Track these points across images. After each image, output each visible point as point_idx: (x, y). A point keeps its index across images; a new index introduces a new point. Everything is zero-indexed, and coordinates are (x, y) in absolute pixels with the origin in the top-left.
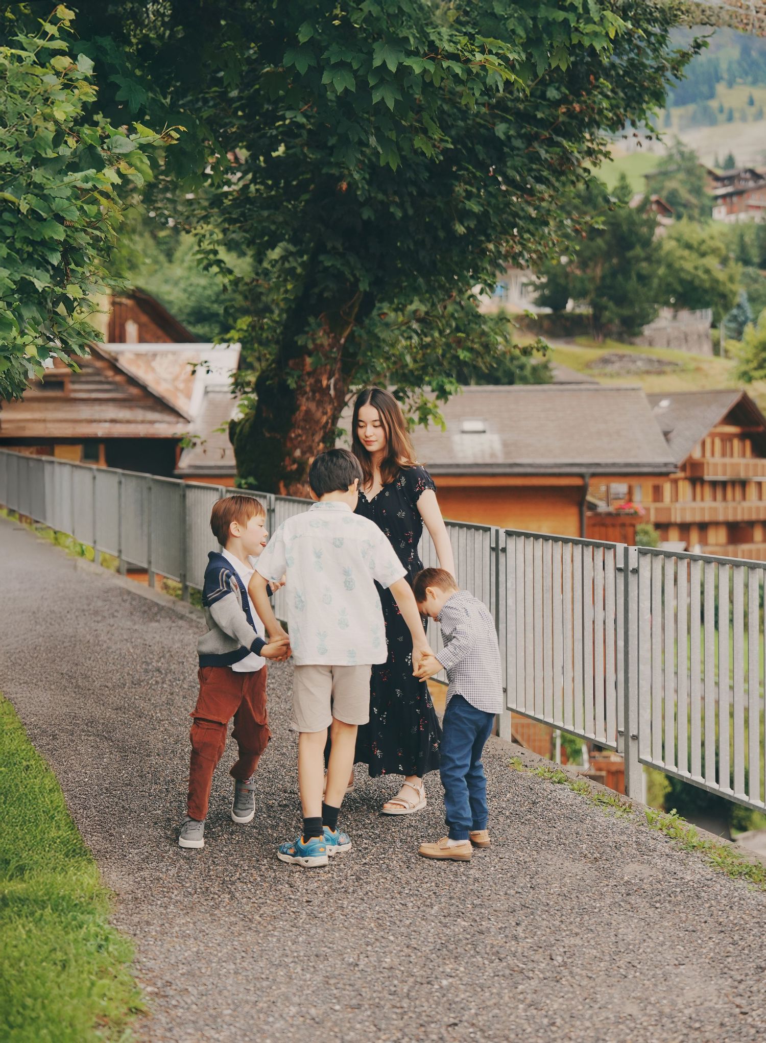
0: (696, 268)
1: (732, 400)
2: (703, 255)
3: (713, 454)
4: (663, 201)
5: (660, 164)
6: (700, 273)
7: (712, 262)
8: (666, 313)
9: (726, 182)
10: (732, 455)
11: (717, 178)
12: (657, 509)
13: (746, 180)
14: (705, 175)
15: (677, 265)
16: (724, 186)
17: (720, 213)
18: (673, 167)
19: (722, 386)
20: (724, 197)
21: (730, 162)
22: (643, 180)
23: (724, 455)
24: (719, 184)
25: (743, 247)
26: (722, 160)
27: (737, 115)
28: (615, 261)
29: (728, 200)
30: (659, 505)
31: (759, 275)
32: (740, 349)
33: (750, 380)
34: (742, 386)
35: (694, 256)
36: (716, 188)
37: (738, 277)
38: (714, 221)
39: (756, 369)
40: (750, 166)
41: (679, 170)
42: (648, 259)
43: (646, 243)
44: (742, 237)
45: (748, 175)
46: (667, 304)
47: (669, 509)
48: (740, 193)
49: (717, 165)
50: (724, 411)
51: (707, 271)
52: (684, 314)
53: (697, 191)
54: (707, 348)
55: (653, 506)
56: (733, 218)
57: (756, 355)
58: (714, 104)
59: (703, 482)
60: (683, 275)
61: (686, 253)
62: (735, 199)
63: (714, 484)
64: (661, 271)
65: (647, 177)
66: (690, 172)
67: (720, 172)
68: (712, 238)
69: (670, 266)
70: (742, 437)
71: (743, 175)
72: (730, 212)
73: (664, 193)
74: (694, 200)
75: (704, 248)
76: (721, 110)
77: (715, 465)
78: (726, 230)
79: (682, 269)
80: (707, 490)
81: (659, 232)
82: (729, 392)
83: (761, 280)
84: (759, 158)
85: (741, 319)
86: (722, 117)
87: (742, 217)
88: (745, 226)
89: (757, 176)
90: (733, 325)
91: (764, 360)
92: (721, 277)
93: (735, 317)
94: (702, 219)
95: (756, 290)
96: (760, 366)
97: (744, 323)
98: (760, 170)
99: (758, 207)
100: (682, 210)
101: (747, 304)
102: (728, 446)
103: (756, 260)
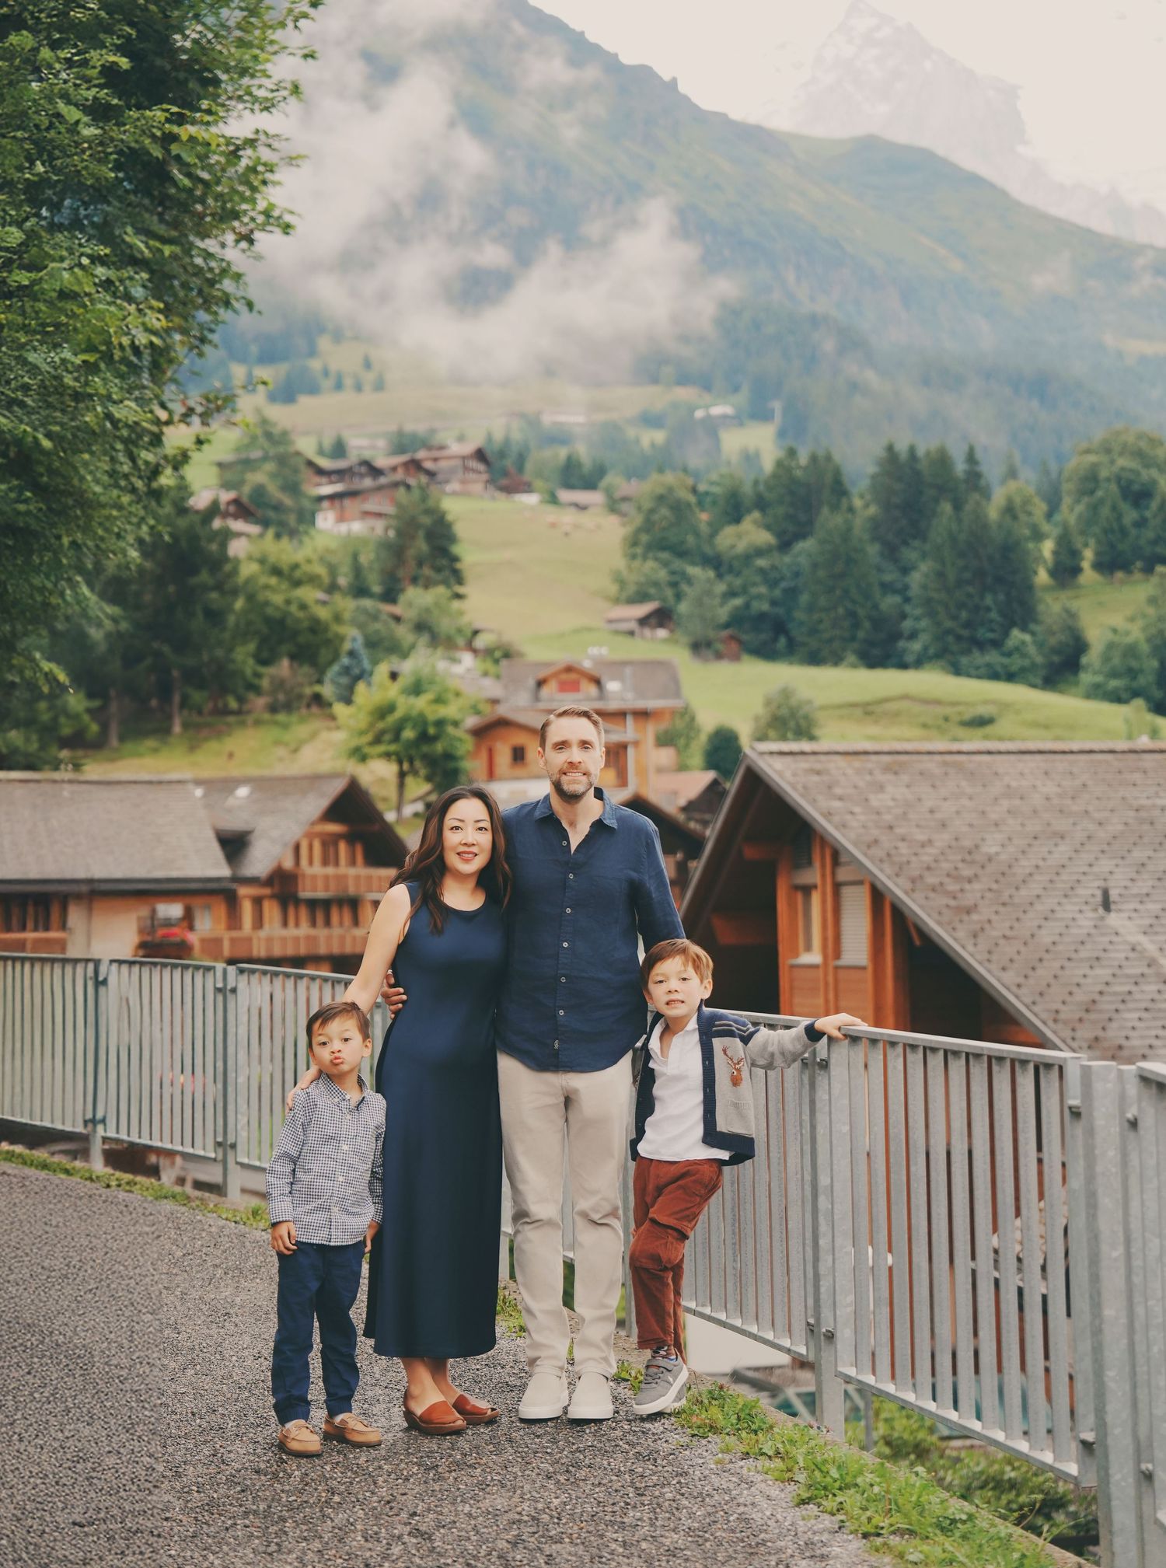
0: (288, 602)
1: (337, 787)
2: (297, 583)
3: (311, 862)
4: (245, 500)
5: (238, 450)
6: (293, 609)
7: (309, 594)
9: (334, 478)
10: (337, 864)
11: (320, 472)
12: (233, 940)
13: (362, 476)
14: (303, 468)
15: (261, 597)
16: (331, 483)
17: (326, 520)
18: (256, 454)
19: (325, 767)
20: (332, 498)
21: (339, 449)
22: (215, 470)
23: (325, 862)
24: (324, 480)
26: (328, 442)
27: (348, 382)
28: (171, 589)
29: (337, 503)
30: (235, 934)
31: (379, 611)
32: (352, 716)
33: (363, 758)
34: (353, 767)
35: (284, 586)
36: (319, 485)
37: (347, 616)
38: (320, 532)
39: (372, 744)
40: (367, 454)
41: (266, 458)
42: (219, 587)
43: (219, 563)
44: (355, 556)
45: (363, 469)
47: (249, 940)
48: (352, 494)
49: (321, 452)
50: (324, 803)
51: (303, 607)
53: (293, 488)
55: (227, 936)
56: (343, 528)
57: (371, 725)
58: (315, 365)
59: (297, 902)
60: (269, 611)
61: (273, 581)
62: (347, 502)
63: (313, 904)
64: (239, 604)
65: (220, 465)
66: (282, 460)
67: (324, 463)
68: (309, 561)
69: (251, 598)
70: (351, 838)
71: (356, 469)
72: (341, 519)
73: (246, 490)
74: (288, 501)
75: (298, 574)
76: (326, 373)
77: (314, 877)
78: (333, 545)
79: (267, 603)
80: (304, 913)
81: (237, 548)
82: (333, 776)
83: (384, 617)
84: (381, 443)
85: (356, 671)
86: (327, 384)
87: (357, 527)
88: (364, 541)
89: (375, 472)
90: (344, 680)
91: (382, 733)
92: (323, 613)
93: (346, 670)
94: (301, 528)
95: (377, 632)
96: (377, 740)
97: (358, 678)
98: (382, 462)
99: (379, 515)
100: (271, 514)
101: (363, 653)
102: (332, 850)
103: (377, 589)
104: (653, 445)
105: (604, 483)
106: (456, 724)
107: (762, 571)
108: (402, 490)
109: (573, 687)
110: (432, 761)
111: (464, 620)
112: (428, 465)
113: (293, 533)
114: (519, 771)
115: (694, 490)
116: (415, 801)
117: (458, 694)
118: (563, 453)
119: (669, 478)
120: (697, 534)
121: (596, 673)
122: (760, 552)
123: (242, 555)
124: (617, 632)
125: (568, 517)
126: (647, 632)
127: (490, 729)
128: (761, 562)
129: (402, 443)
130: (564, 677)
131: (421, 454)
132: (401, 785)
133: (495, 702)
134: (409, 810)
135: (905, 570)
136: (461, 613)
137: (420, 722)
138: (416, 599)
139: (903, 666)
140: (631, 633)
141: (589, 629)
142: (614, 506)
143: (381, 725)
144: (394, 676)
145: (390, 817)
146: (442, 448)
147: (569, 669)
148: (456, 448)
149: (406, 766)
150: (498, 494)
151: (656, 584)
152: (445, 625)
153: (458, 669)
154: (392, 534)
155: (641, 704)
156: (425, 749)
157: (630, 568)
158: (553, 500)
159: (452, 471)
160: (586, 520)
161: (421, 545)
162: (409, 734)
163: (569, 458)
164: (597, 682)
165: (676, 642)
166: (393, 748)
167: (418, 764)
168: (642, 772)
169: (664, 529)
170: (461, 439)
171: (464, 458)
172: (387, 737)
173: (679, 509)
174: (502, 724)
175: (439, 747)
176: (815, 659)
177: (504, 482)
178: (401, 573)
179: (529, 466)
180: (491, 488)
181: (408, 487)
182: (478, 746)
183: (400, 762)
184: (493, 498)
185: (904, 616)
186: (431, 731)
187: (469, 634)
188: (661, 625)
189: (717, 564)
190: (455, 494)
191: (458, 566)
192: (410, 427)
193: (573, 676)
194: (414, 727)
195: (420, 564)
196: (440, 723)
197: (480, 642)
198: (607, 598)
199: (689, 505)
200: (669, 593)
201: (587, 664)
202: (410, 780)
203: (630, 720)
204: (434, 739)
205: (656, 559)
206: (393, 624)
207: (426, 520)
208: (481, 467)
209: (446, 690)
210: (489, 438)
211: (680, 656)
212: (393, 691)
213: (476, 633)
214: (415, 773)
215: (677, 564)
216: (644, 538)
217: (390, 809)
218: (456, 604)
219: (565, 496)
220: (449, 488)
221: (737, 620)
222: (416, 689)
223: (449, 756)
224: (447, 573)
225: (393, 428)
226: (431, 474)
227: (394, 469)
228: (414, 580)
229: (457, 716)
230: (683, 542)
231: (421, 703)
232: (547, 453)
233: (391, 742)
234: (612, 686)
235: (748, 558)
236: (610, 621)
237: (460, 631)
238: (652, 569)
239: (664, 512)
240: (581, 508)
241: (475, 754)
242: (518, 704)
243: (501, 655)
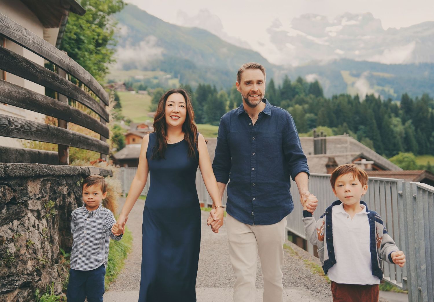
104: (156, 82)
105: (147, 89)
109: (144, 127)
110: (118, 141)
111: (122, 115)
112: (114, 86)
114: (134, 143)
115: (164, 91)
116: (115, 148)
117: (122, 129)
118: (139, 84)
119: (159, 89)
124: (150, 117)
125: (140, 96)
127: (128, 135)
130: (142, 126)
131: (113, 84)
133: (129, 130)
135: (203, 106)
141: (145, 117)
142: (149, 94)
146: (116, 82)
147: (143, 124)
148: (119, 83)
150: (128, 91)
157: (152, 105)
158: (138, 92)
159: (119, 87)
160: (144, 96)
163: (141, 85)
164: (148, 126)
169: (157, 98)
170: (120, 81)
171: (121, 85)
174: (131, 134)
177: (129, 89)
179: (133, 86)
180: (126, 90)
182: (126, 138)
190: (119, 91)
191: (121, 105)
192: (111, 79)
196: (119, 134)
197: (125, 119)
198: (148, 111)
201: (146, 123)
204: (118, 137)
208: (124, 86)
209: (120, 128)
210: (126, 81)
213: (124, 117)
214: (115, 143)
218: (121, 112)
219: (140, 92)
223: (121, 140)
224: (119, 106)
226: (115, 88)
229: (122, 133)
232: (136, 84)
234: (151, 128)
236: (149, 115)
237: (121, 117)
239: (158, 95)
241: (126, 140)
242: (133, 131)
243: (129, 122)
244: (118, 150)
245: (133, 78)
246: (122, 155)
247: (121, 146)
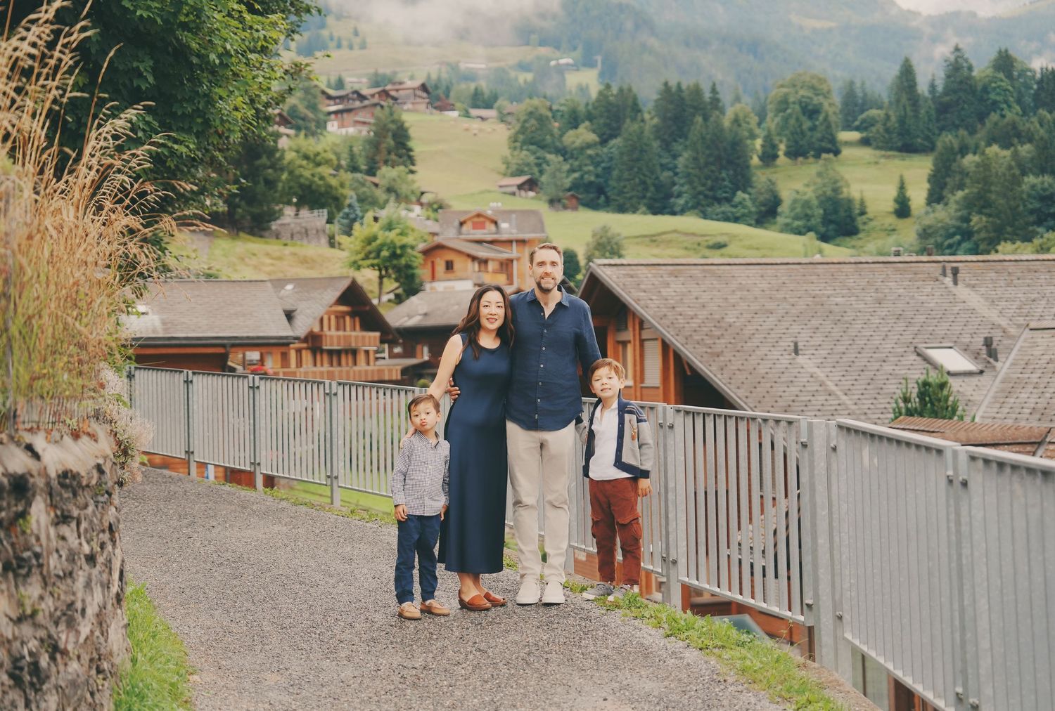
0: (313, 175)
1: (345, 284)
2: (318, 164)
3: (330, 329)
4: (285, 114)
6: (316, 179)
7: (326, 171)
8: (289, 211)
9: (338, 101)
10: (345, 329)
11: (329, 97)
12: (284, 373)
13: (354, 100)
14: (319, 95)
15: (297, 172)
16: (336, 104)
17: (333, 126)
19: (336, 273)
20: (336, 113)
21: (340, 84)
23: (338, 329)
24: (332, 102)
25: (352, 156)
26: (333, 80)
27: (345, 43)
29: (339, 116)
30: (287, 371)
31: (366, 180)
32: (351, 243)
33: (359, 268)
34: (353, 273)
35: (311, 165)
36: (329, 105)
37: (347, 183)
38: (329, 132)
39: (363, 259)
40: (356, 87)
41: (297, 88)
42: (273, 166)
43: (272, 152)
44: (351, 148)
45: (355, 96)
46: (289, 203)
47: (295, 373)
48: (349, 111)
49: (329, 86)
50: (338, 294)
51: (322, 178)
52: (305, 213)
53: (313, 107)
54: (324, 240)
55: (281, 371)
56: (344, 131)
57: (363, 248)
58: (325, 33)
59: (322, 351)
60: (302, 180)
61: (304, 163)
62: (345, 115)
63: (331, 353)
64: (284, 176)
66: (307, 91)
67: (332, 92)
68: (325, 151)
69: (291, 173)
70: (353, 315)
71: (350, 96)
72: (342, 126)
73: (286, 108)
74: (311, 115)
75: (319, 158)
76: (332, 39)
77: (331, 337)
78: (338, 141)
79: (301, 176)
80: (326, 358)
81: (283, 143)
82: (341, 278)
83: (368, 184)
84: (364, 80)
85: (352, 216)
86: (332, 44)
87: (351, 130)
88: (354, 138)
89: (362, 97)
90: (345, 221)
91: (370, 252)
92: (334, 182)
93: (347, 215)
94: (319, 131)
95: (364, 192)
96: (367, 257)
97: (354, 220)
98: (365, 92)
99: (364, 123)
100: (301, 122)
101: (356, 204)
102: (342, 321)
103: (364, 167)
104: (525, 81)
105: (496, 105)
106: (413, 248)
107: (590, 157)
108: (378, 108)
109: (482, 226)
110: (398, 269)
111: (415, 186)
112: (393, 93)
113: (314, 134)
114: (450, 276)
115: (550, 109)
116: (388, 293)
117: (413, 230)
118: (472, 86)
119: (536, 102)
120: (552, 135)
121: (495, 218)
122: (589, 146)
123: (286, 147)
124: (505, 193)
125: (475, 125)
126: (523, 193)
127: (432, 251)
128: (590, 152)
129: (377, 81)
130: (476, 220)
131: (389, 87)
132: (381, 284)
133: (434, 234)
134: (385, 298)
135: (675, 157)
136: (413, 182)
137: (392, 246)
138: (387, 173)
139: (674, 213)
140: (514, 194)
141: (489, 191)
142: (502, 118)
143: (369, 248)
144: (376, 219)
145: (375, 302)
146: (401, 83)
147: (479, 215)
148: (409, 84)
149: (383, 272)
150: (434, 111)
151: (528, 165)
152: (404, 189)
153: (412, 215)
154: (372, 134)
155: (521, 236)
156: (395, 262)
157: (512, 155)
158: (467, 115)
159: (408, 97)
160: (487, 126)
161: (390, 141)
162: (385, 253)
163: (476, 89)
164: (496, 223)
165: (540, 199)
166: (376, 261)
167: (390, 271)
168: (521, 276)
169: (532, 132)
170: (412, 78)
171: (414, 89)
172: (372, 255)
173: (541, 120)
174: (440, 247)
175: (403, 261)
176: (622, 209)
177: (438, 104)
178: (377, 158)
179: (452, 94)
180: (430, 106)
181: (382, 107)
182: (425, 260)
183: (380, 270)
184: (431, 114)
185: (674, 184)
186: (399, 251)
187: (419, 194)
188: (531, 189)
189: (564, 152)
190: (408, 110)
191: (411, 153)
192: (381, 71)
193: (481, 219)
194: (387, 250)
195: (389, 153)
196: (403, 247)
197: (425, 199)
198: (499, 173)
199: (547, 117)
200: (536, 170)
201: (489, 212)
202: (385, 280)
203: (514, 244)
204: (401, 256)
205: (528, 150)
206: (373, 188)
207: (393, 127)
208: (425, 95)
209: (407, 228)
210: (429, 77)
211: (542, 207)
212: (376, 228)
213: (422, 193)
214: (389, 277)
215: (541, 153)
216: (521, 137)
217: (375, 298)
218: (411, 176)
219: (474, 112)
220: (405, 107)
221: (575, 186)
222: (389, 227)
223: (408, 267)
224: (405, 158)
225: (372, 71)
226: (395, 99)
227: (373, 96)
228: (386, 162)
229: (414, 243)
230: (544, 140)
231: (392, 235)
232: (463, 86)
233: (374, 258)
234: (504, 225)
235: (582, 149)
236: (501, 187)
237: (413, 192)
238: (526, 156)
239: (533, 122)
240: (483, 119)
241: (424, 265)
242: (448, 236)
243: (437, 207)
244: (399, 299)
245: (454, 67)
246: (410, 317)
247: (410, 287)
